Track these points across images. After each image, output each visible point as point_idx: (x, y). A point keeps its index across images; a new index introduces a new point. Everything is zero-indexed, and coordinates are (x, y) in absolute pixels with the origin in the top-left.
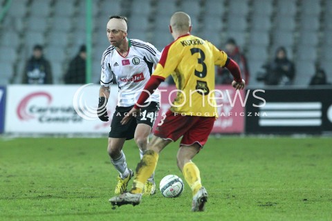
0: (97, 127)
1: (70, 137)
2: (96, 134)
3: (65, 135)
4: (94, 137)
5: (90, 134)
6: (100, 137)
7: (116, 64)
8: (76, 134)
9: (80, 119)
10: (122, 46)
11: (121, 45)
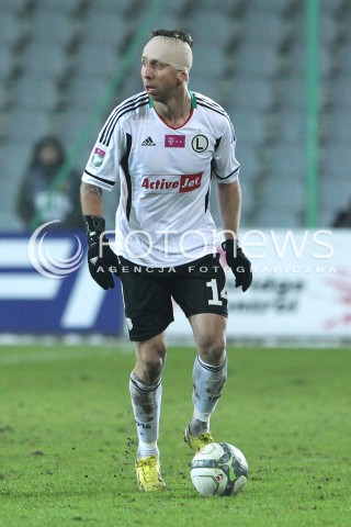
0: (330, 324)
1: (270, 345)
2: (328, 339)
3: (259, 341)
4: (323, 346)
5: (314, 339)
6: (336, 346)
7: (149, 141)
8: (283, 339)
9: (292, 307)
10: (172, 102)
11: (170, 100)
